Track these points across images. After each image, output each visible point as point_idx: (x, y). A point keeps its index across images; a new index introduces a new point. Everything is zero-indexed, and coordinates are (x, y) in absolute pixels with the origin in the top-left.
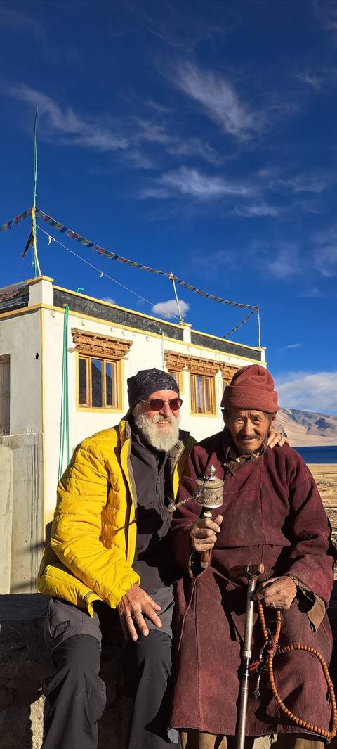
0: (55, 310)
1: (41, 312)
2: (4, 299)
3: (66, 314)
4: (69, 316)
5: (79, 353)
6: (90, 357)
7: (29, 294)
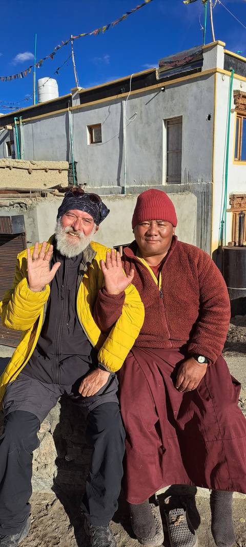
0: (224, 74)
1: (215, 76)
2: (176, 65)
3: (232, 77)
4: (233, 79)
5: (238, 114)
6: (242, 117)
7: (203, 59)
